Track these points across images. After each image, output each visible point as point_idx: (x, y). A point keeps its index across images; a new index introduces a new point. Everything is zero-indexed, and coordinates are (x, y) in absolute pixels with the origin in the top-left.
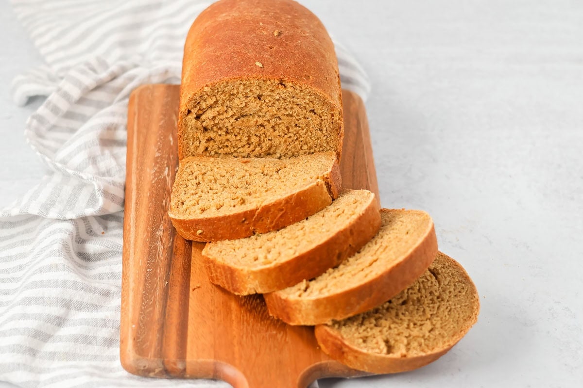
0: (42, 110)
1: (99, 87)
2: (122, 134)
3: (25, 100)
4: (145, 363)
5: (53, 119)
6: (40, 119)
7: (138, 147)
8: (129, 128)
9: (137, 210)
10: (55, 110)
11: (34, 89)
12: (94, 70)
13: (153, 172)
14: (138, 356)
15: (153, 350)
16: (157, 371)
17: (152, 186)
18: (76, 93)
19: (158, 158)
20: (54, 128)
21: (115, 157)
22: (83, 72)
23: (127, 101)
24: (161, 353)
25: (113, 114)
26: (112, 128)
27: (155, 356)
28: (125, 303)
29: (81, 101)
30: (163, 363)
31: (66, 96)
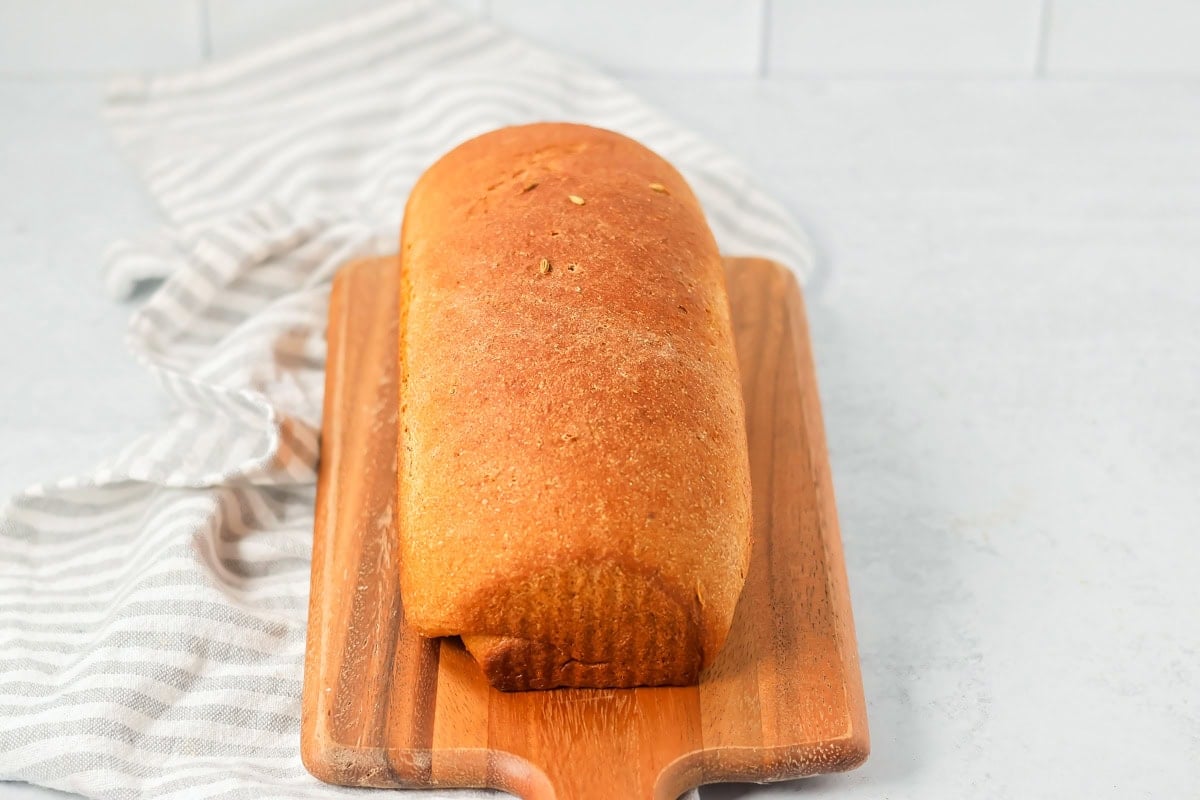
0: (159, 300)
1: (272, 258)
2: (317, 347)
3: (127, 288)
4: (348, 757)
5: (182, 319)
6: (158, 318)
7: (347, 369)
8: (330, 335)
9: (340, 481)
10: (186, 299)
11: (144, 265)
12: (264, 225)
13: (374, 412)
14: (335, 744)
15: (365, 732)
16: (374, 772)
17: (373, 436)
18: (228, 268)
19: (384, 387)
20: (183, 337)
21: (304, 388)
22: (241, 227)
23: (328, 288)
24: (381, 739)
25: (302, 308)
26: (299, 333)
27: (369, 744)
28: (313, 649)
29: (238, 284)
30: (386, 756)
31: (208, 272)
